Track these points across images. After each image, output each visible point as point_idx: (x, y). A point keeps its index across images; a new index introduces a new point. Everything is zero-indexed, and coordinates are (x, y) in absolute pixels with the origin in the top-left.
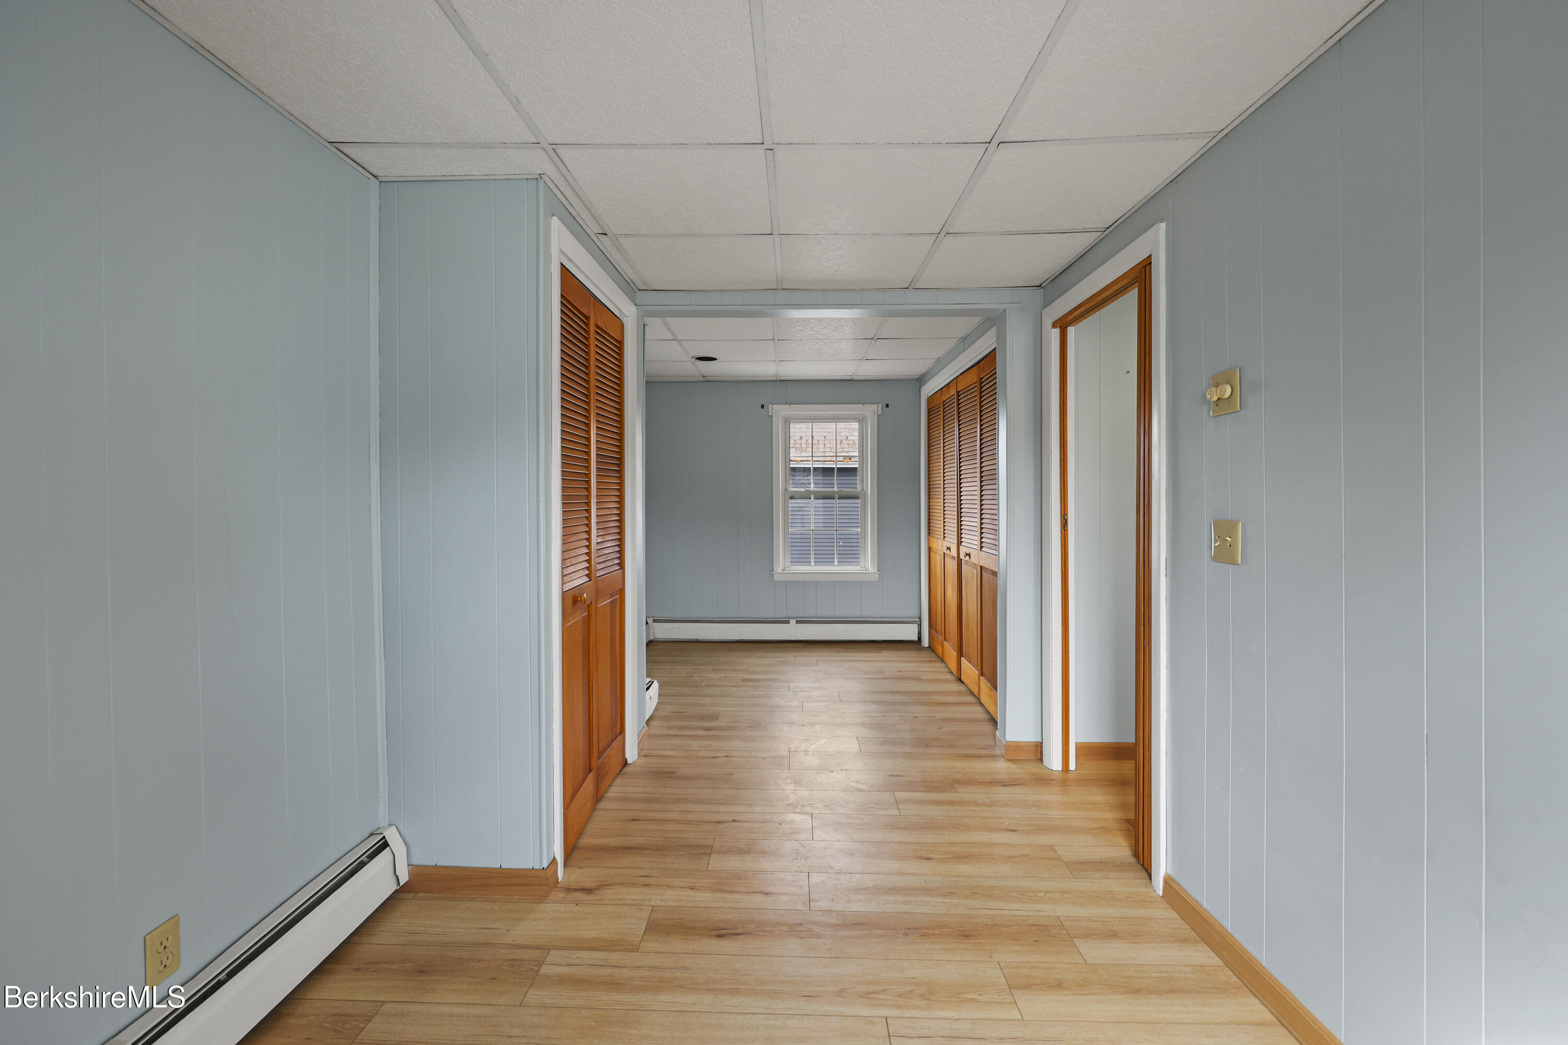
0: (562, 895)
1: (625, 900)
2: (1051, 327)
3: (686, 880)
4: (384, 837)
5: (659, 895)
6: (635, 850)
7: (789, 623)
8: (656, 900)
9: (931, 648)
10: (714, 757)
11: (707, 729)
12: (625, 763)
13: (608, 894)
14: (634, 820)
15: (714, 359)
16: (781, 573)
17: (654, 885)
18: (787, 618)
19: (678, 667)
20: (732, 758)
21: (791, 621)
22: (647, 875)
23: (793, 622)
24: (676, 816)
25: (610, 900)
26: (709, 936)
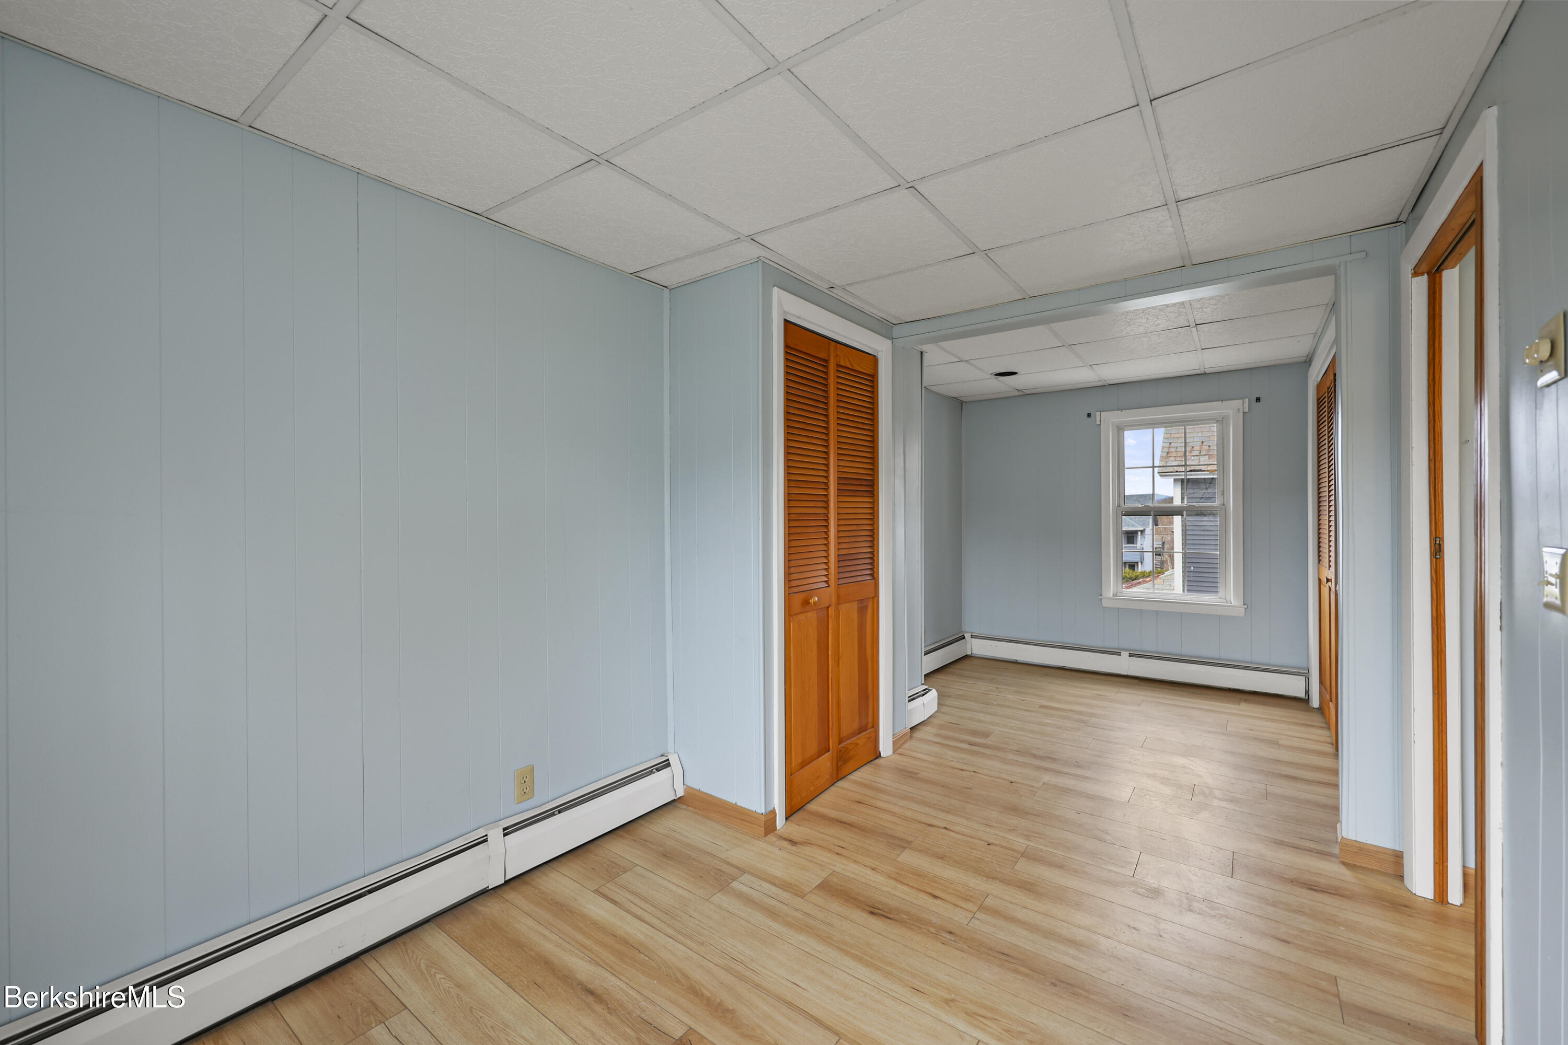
0: (774, 839)
1: (816, 859)
2: (1410, 276)
3: (872, 861)
4: (668, 760)
5: (843, 864)
6: (846, 826)
7: (1120, 655)
8: (839, 867)
9: (1321, 710)
10: (962, 770)
11: (971, 744)
12: (878, 756)
13: (807, 850)
14: (859, 802)
15: (1014, 373)
16: (1110, 599)
17: (844, 856)
18: (1118, 649)
19: (981, 683)
20: (979, 775)
21: (1123, 653)
22: (843, 846)
23: (1125, 654)
24: (896, 809)
25: (805, 854)
26: (864, 910)
